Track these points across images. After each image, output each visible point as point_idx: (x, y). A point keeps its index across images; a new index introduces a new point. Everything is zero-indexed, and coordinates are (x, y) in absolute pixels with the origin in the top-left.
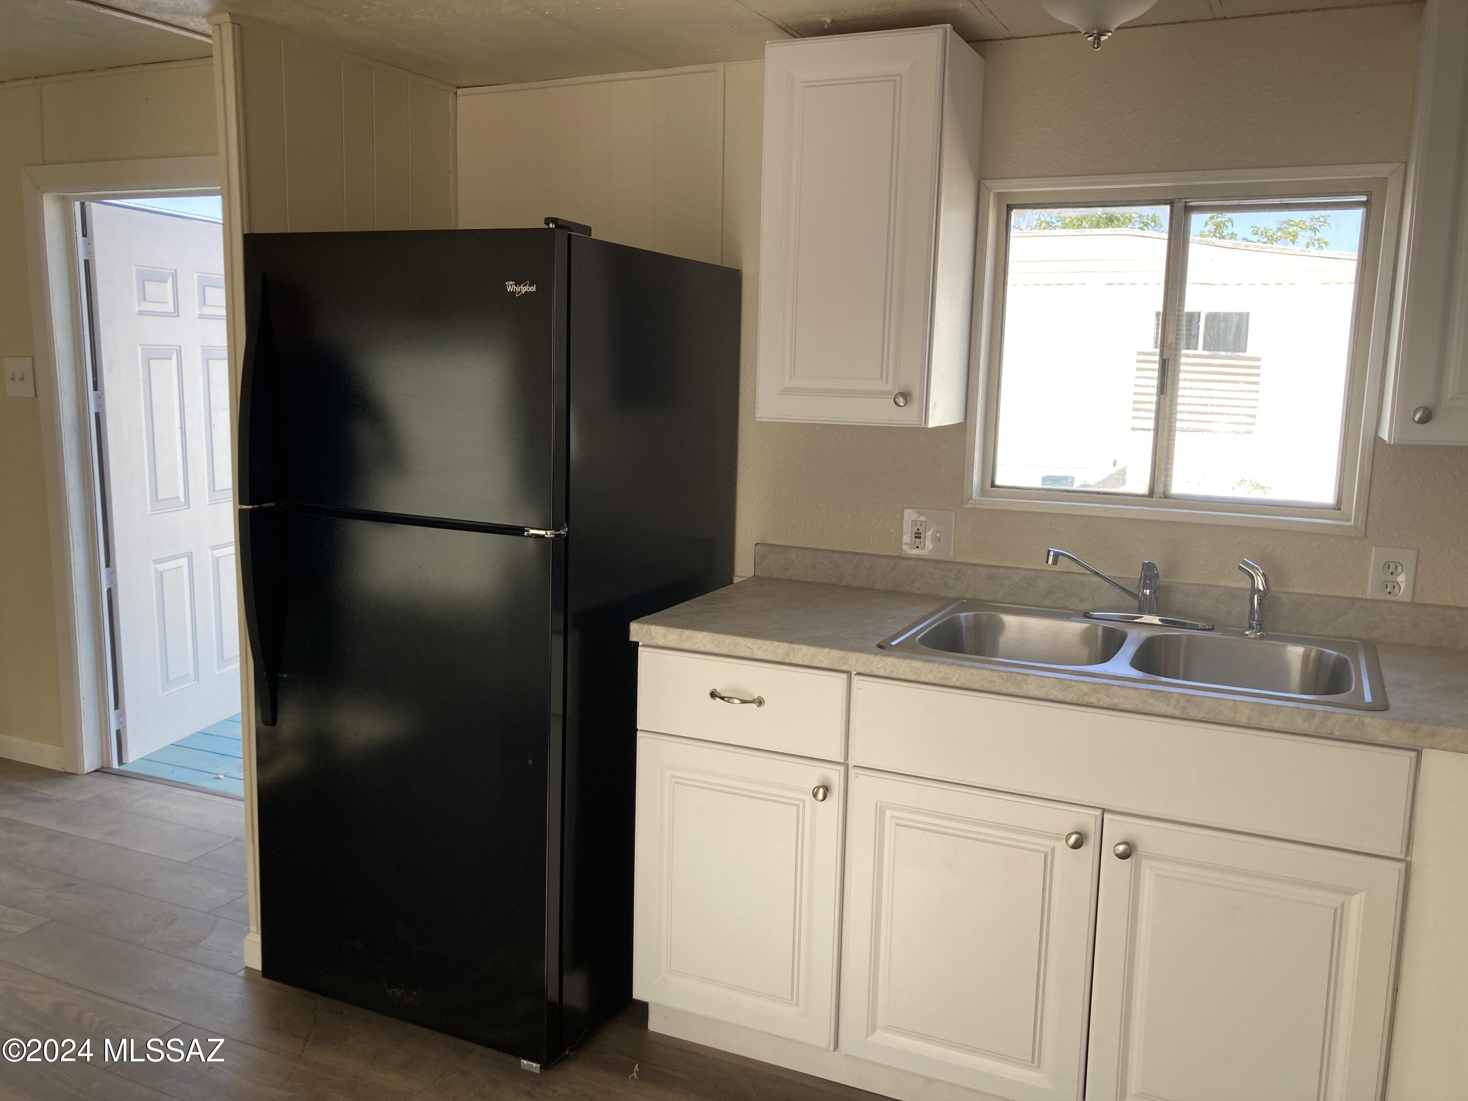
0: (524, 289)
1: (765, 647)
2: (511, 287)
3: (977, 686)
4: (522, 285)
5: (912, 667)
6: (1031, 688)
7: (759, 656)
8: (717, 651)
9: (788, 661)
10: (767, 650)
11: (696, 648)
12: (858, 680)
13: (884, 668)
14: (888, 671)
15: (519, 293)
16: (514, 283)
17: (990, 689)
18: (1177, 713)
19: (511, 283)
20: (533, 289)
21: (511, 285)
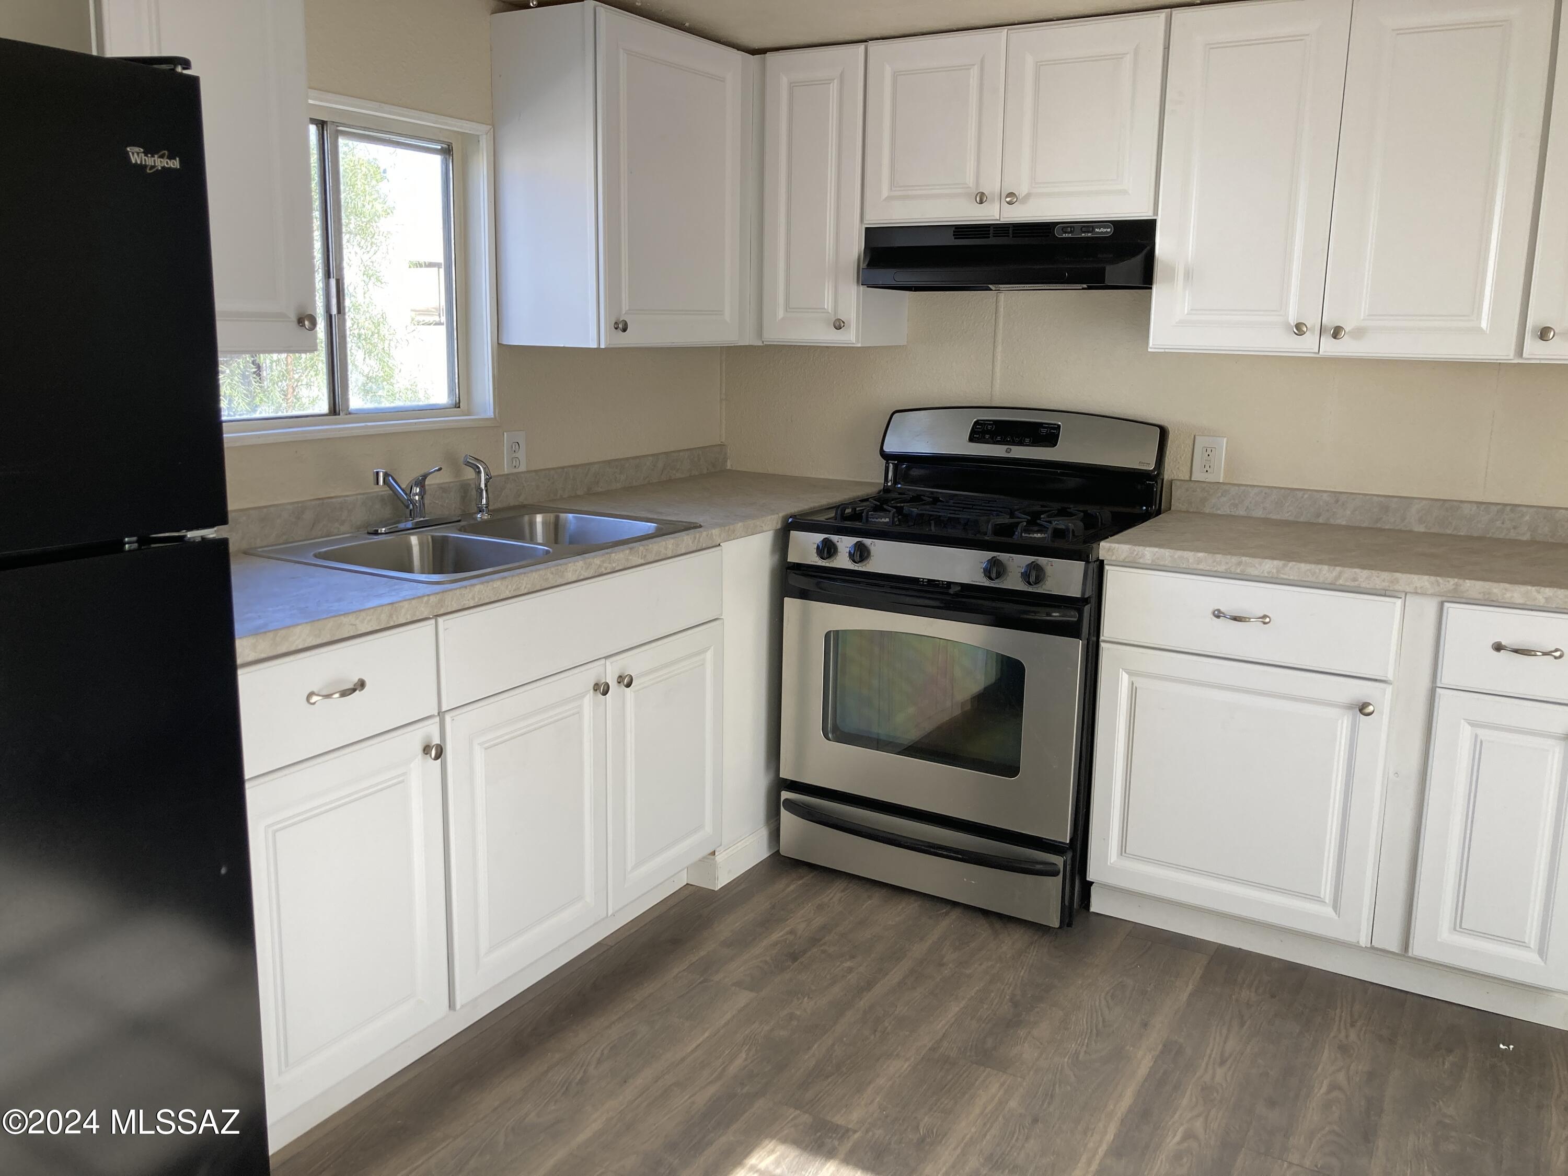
0: (159, 162)
1: (369, 618)
2: (136, 156)
3: (538, 588)
4: (156, 156)
5: (494, 588)
6: (570, 576)
7: (364, 631)
8: (319, 641)
9: (392, 624)
10: (371, 620)
11: (293, 648)
12: (444, 621)
13: (473, 598)
14: (476, 600)
15: (152, 167)
16: (142, 150)
17: (547, 586)
18: (643, 561)
19: (137, 149)
20: (175, 164)
21: (138, 154)
